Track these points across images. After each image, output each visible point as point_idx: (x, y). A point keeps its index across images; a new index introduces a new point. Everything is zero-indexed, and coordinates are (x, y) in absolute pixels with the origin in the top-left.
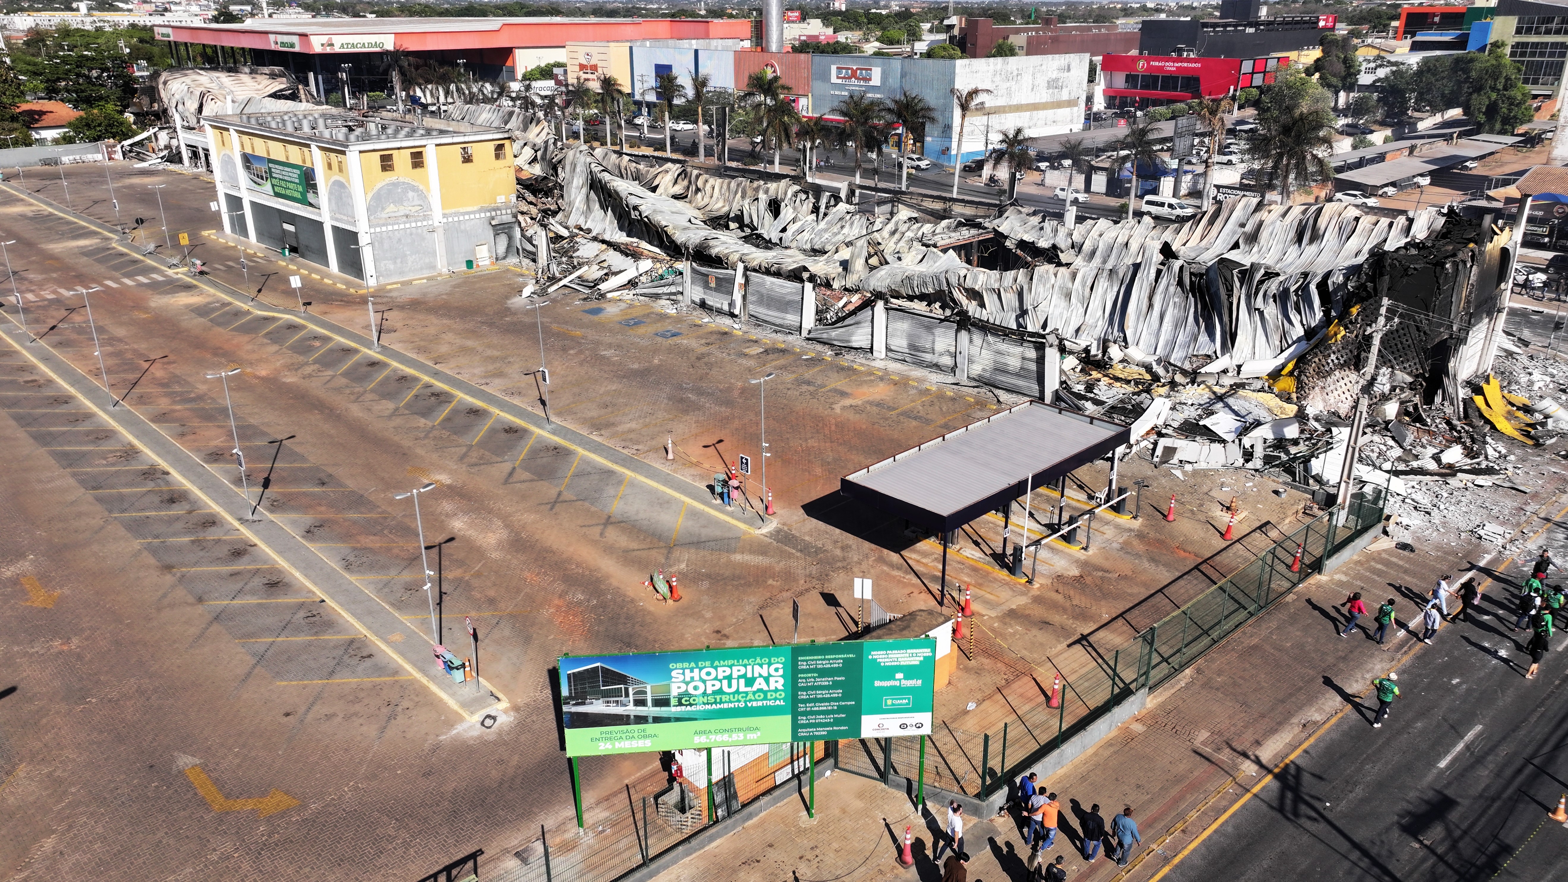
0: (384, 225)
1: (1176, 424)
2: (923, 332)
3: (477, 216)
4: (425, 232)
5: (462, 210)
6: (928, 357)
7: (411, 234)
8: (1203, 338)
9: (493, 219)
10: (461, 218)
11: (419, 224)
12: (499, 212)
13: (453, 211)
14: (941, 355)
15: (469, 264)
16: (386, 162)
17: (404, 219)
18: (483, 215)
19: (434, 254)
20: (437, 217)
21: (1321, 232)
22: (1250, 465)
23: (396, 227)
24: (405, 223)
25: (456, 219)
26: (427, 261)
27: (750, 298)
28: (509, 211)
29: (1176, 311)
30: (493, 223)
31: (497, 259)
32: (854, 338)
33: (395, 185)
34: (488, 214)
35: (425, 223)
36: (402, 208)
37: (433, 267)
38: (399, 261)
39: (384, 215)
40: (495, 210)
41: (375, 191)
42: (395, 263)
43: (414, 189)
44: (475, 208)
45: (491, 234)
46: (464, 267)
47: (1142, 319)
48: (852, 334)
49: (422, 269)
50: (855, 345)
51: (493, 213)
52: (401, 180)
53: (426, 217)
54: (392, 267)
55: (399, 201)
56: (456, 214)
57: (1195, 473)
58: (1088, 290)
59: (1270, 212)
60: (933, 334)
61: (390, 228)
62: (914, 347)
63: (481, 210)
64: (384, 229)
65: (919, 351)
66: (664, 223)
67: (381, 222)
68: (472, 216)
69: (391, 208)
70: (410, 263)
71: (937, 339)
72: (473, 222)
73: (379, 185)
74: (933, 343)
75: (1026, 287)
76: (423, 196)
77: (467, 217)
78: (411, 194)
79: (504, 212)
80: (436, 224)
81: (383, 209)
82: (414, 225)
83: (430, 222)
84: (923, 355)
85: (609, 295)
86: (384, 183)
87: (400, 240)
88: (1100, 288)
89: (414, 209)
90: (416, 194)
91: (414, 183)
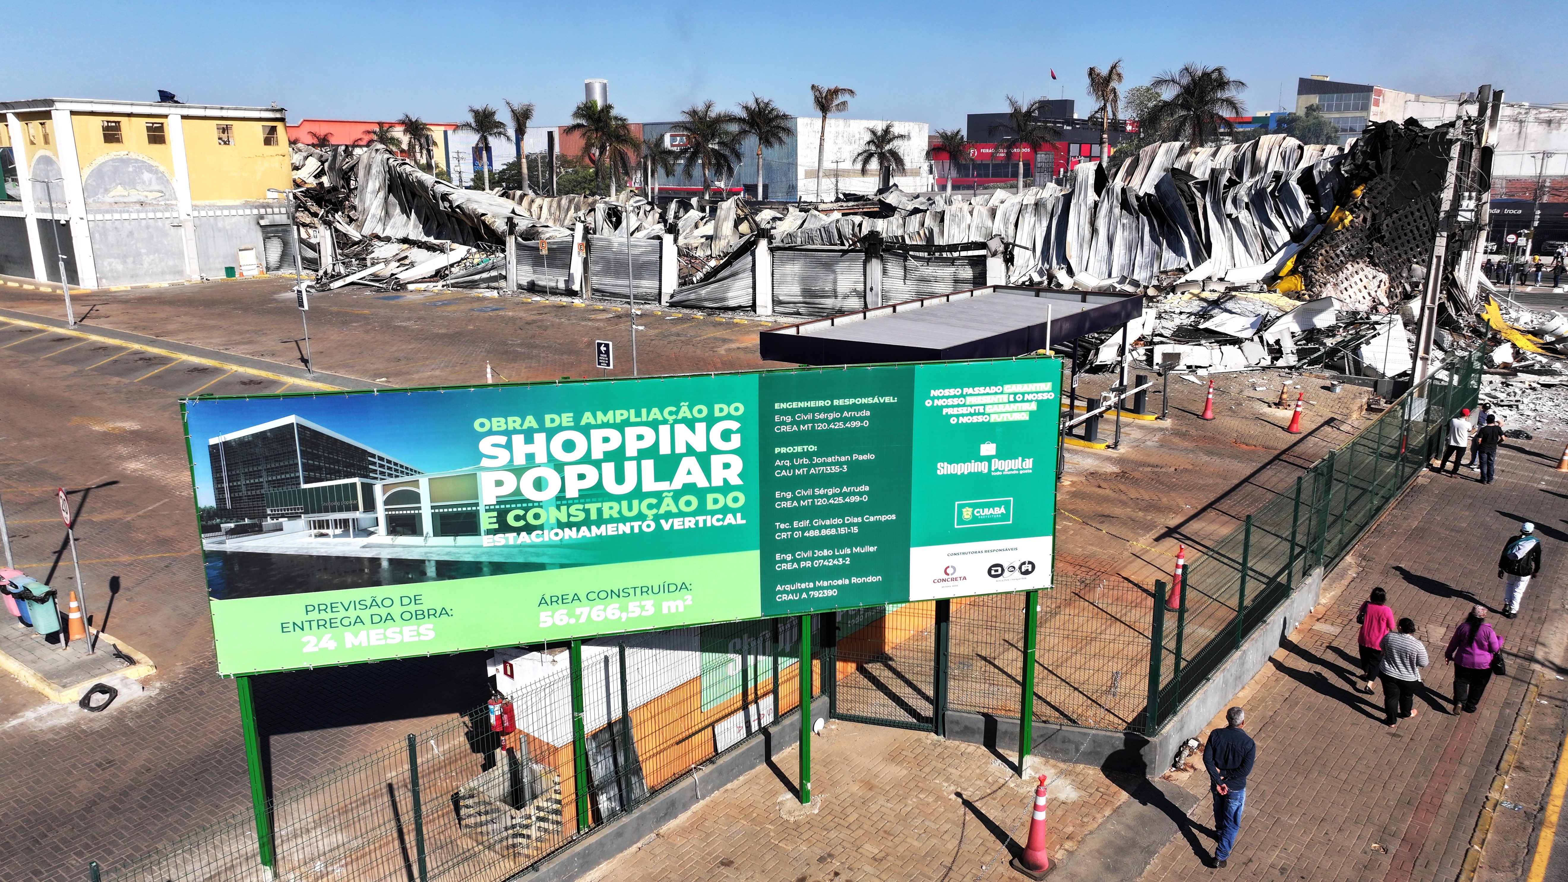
0: (107, 212)
1: (1167, 333)
2: (820, 272)
3: (241, 212)
4: (168, 226)
5: (219, 203)
6: (829, 302)
7: (148, 227)
8: (1168, 255)
9: (262, 217)
10: (218, 213)
11: (159, 215)
12: (269, 211)
13: (207, 202)
14: (846, 297)
15: (230, 271)
16: (112, 135)
17: (138, 207)
18: (248, 212)
19: (181, 255)
20: (184, 207)
21: (1263, 164)
22: (1280, 363)
23: (125, 216)
24: (138, 212)
25: (211, 213)
26: (171, 263)
27: (593, 268)
28: (283, 210)
29: (1126, 233)
30: (263, 223)
31: (268, 269)
32: (730, 295)
33: (125, 162)
34: (255, 211)
35: (167, 215)
36: (133, 192)
37: (180, 273)
38: (130, 260)
39: (108, 199)
40: (265, 206)
41: (94, 166)
42: (125, 262)
43: (151, 169)
44: (238, 202)
45: (259, 236)
46: (222, 275)
47: (1086, 246)
48: (727, 290)
49: (163, 273)
50: (732, 303)
51: (262, 211)
52: (133, 155)
53: (168, 207)
54: (120, 267)
55: (131, 183)
56: (211, 207)
57: (1212, 378)
58: (1012, 227)
59: (1196, 154)
60: (834, 272)
61: (117, 216)
62: (808, 293)
63: (246, 205)
64: (108, 216)
65: (817, 297)
66: (481, 211)
67: (104, 208)
68: (233, 212)
69: (118, 192)
70: (146, 265)
71: (840, 277)
72: (234, 219)
73: (101, 160)
74: (835, 282)
75: (936, 230)
76: (163, 180)
77: (226, 212)
78: (146, 176)
79: (276, 210)
80: (183, 217)
81: (107, 191)
82: (151, 215)
83: (175, 215)
84: (822, 301)
85: (411, 287)
86: (107, 158)
87: (131, 233)
88: (1026, 224)
89: (152, 196)
90: (154, 177)
91: (151, 162)
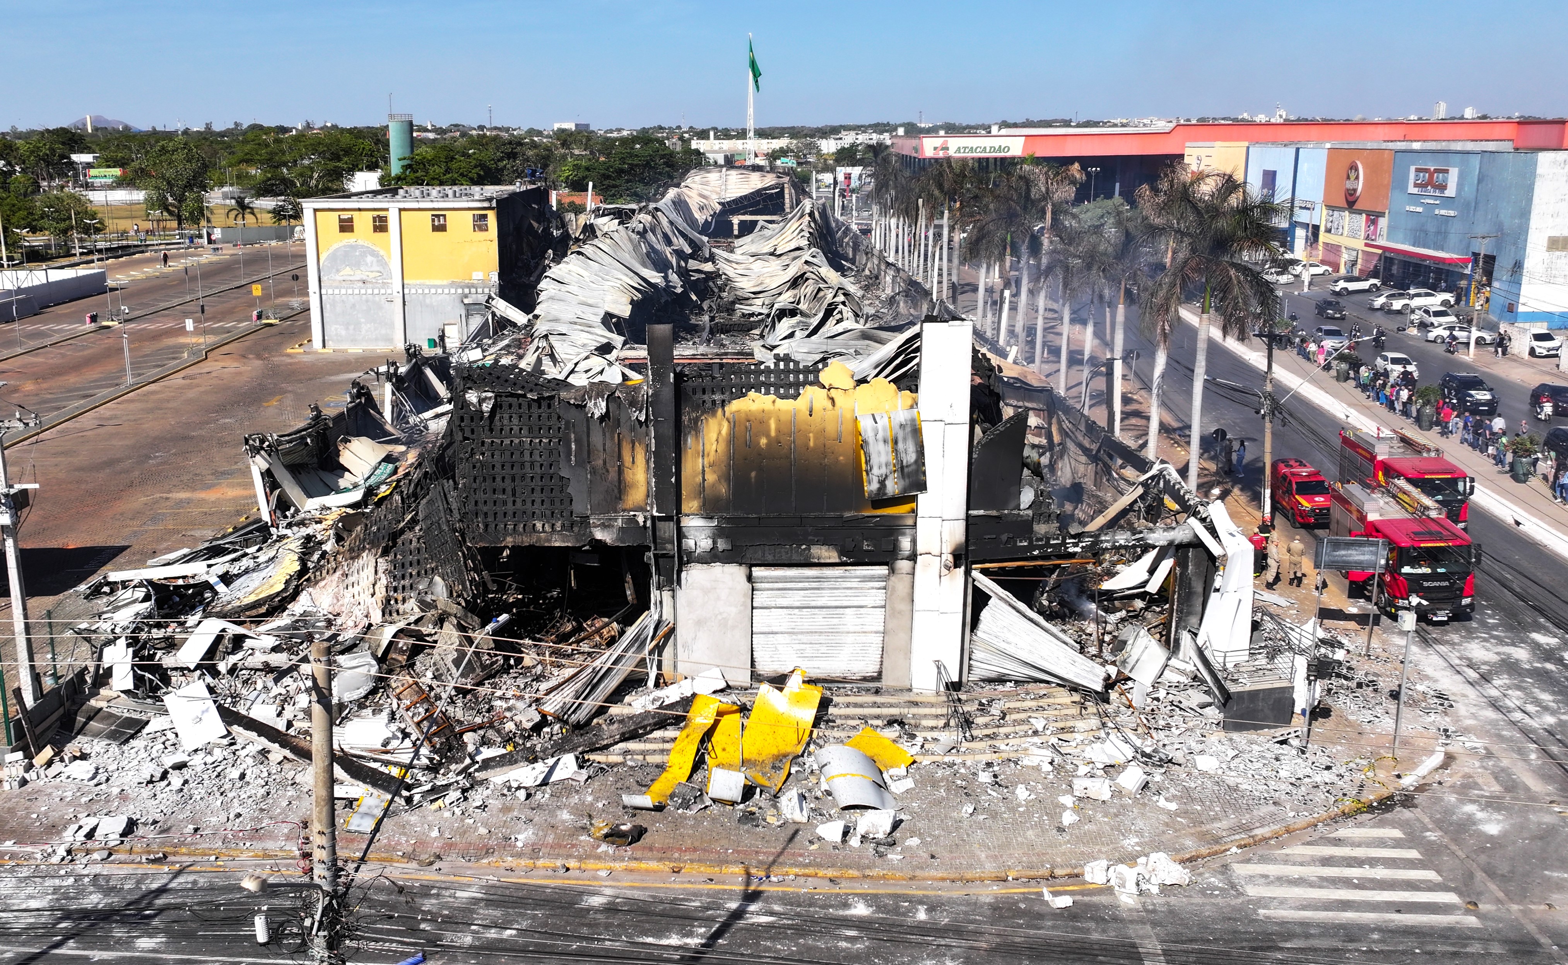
0: (337, 288)
3: (447, 291)
4: (383, 301)
5: (428, 282)
7: (367, 301)
9: (466, 296)
10: (427, 291)
11: (376, 291)
12: (473, 290)
13: (418, 282)
15: (432, 342)
16: (346, 226)
17: (361, 284)
18: (454, 291)
19: (392, 325)
20: (396, 286)
23: (350, 292)
24: (360, 288)
25: (420, 291)
26: (383, 332)
30: (466, 301)
33: (353, 247)
34: (460, 291)
35: (383, 291)
36: (358, 272)
37: (390, 340)
38: (351, 327)
40: (469, 287)
41: (330, 251)
42: (347, 329)
43: (374, 254)
44: (445, 282)
45: (462, 312)
49: (376, 339)
52: (360, 242)
54: (343, 333)
55: (357, 265)
56: (421, 286)
61: (344, 291)
63: (453, 284)
64: (337, 292)
67: (334, 284)
68: (440, 291)
69: (347, 271)
70: (363, 332)
72: (439, 297)
73: (335, 246)
76: (383, 262)
77: (433, 291)
78: (369, 259)
79: (480, 290)
80: (395, 294)
81: (338, 271)
82: (370, 291)
83: (389, 291)
86: (341, 244)
87: (354, 305)
89: (372, 275)
90: (375, 259)
91: (373, 248)
